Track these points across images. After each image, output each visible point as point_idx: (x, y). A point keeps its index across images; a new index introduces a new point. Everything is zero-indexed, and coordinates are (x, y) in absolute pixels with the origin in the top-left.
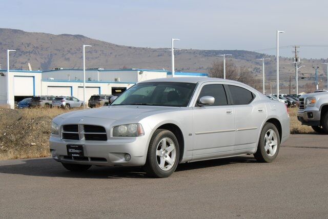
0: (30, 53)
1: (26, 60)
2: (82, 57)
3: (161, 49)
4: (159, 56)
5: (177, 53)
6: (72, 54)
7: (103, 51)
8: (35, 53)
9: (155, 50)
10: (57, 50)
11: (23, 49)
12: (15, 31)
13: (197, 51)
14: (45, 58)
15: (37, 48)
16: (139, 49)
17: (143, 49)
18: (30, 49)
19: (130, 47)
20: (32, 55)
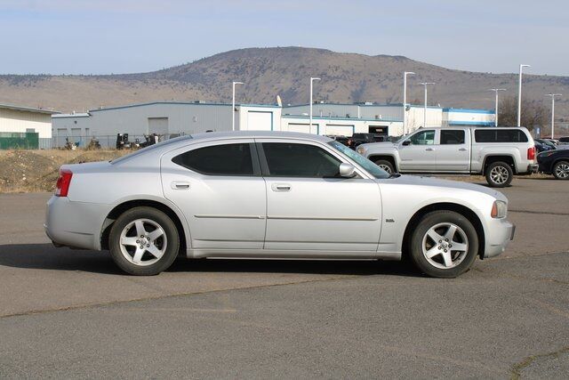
0: (337, 78)
1: (333, 87)
2: (403, 84)
3: (505, 75)
4: (502, 83)
5: (527, 79)
6: (391, 80)
7: (429, 76)
8: (345, 79)
9: (497, 77)
10: (372, 75)
11: (330, 73)
12: (322, 51)
13: (554, 77)
14: (357, 85)
15: (348, 72)
16: (477, 74)
17: (482, 74)
18: (338, 73)
19: (465, 72)
20: (340, 80)
